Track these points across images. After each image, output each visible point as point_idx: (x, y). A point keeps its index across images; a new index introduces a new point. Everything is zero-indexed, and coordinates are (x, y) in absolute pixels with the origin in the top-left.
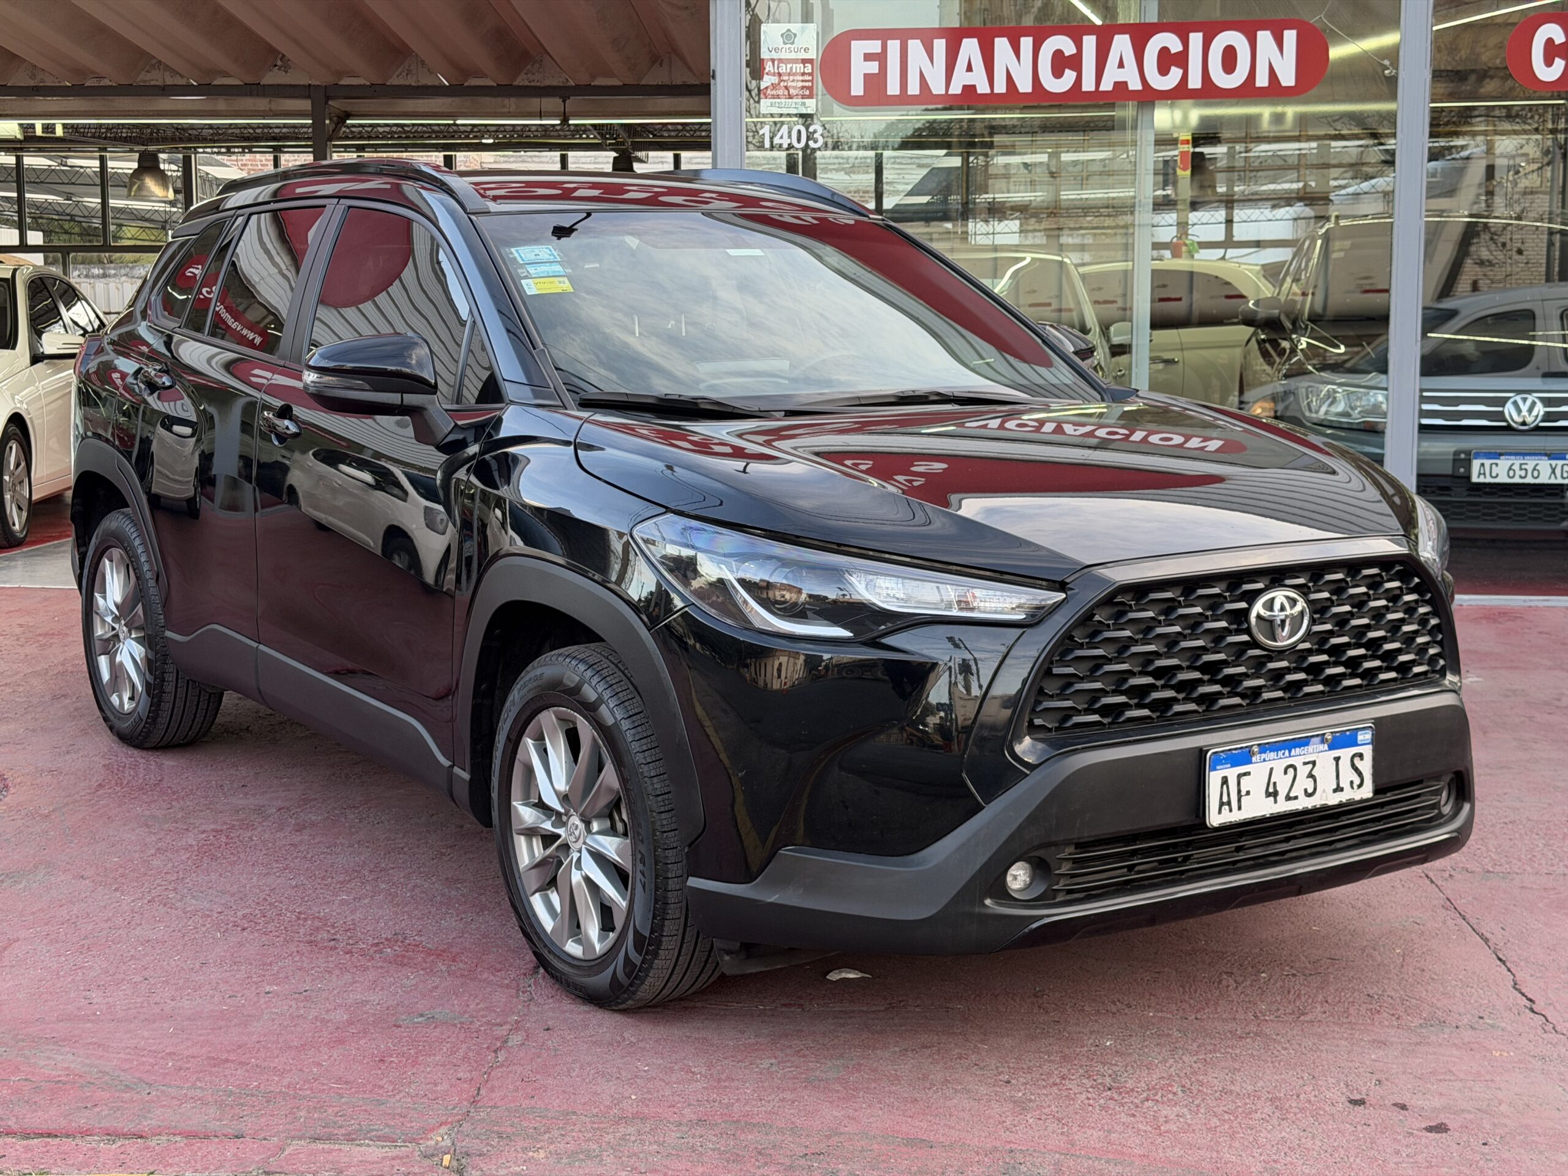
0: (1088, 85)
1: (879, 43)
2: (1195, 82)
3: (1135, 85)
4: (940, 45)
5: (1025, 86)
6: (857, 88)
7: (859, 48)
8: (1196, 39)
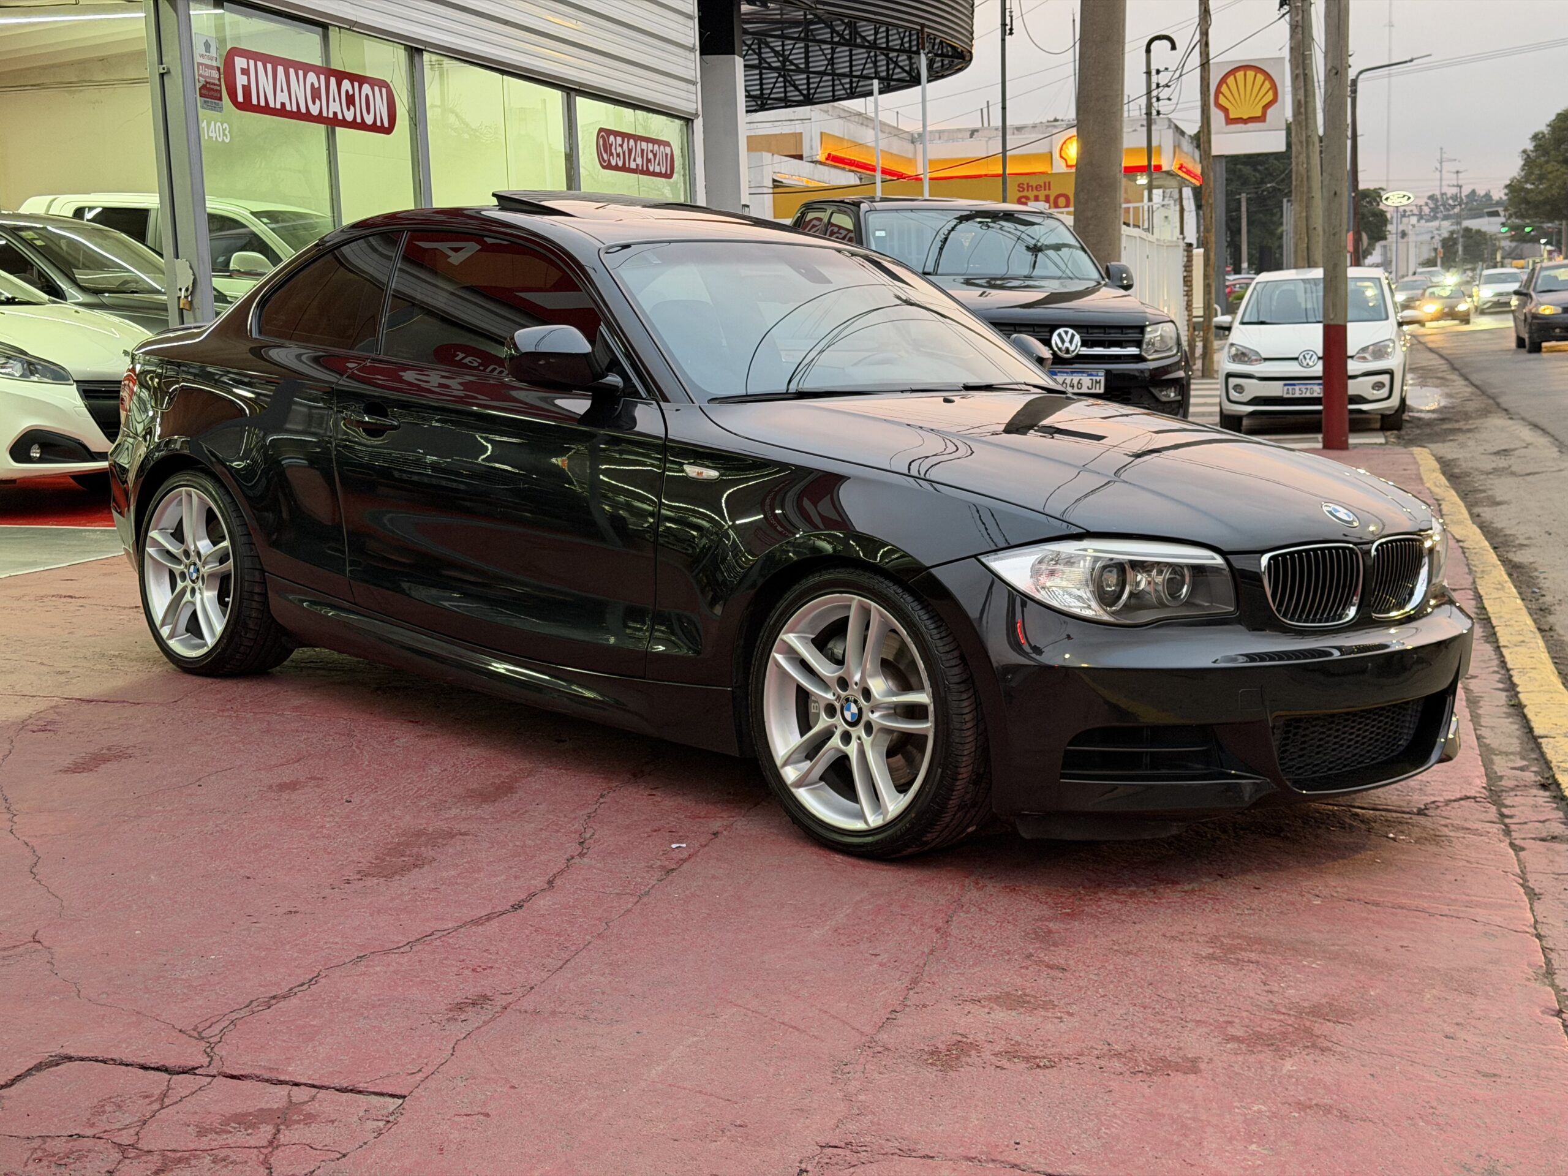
0: (325, 114)
1: (245, 60)
2: (359, 120)
3: (340, 117)
4: (269, 66)
5: (303, 110)
6: (240, 99)
7: (240, 63)
8: (356, 84)
